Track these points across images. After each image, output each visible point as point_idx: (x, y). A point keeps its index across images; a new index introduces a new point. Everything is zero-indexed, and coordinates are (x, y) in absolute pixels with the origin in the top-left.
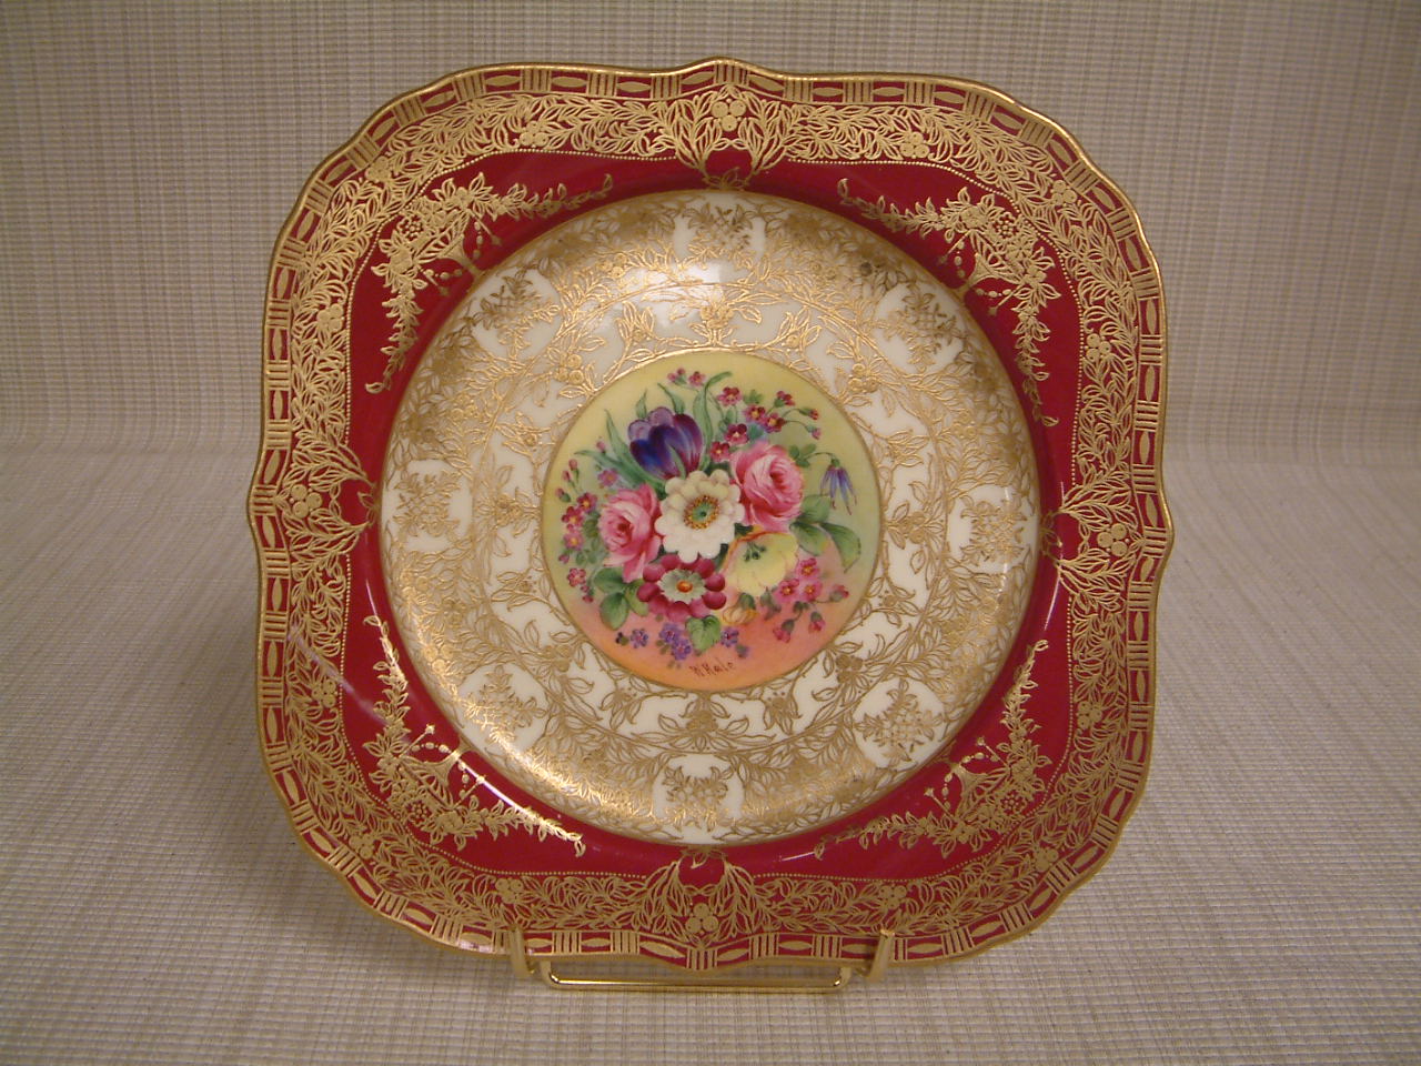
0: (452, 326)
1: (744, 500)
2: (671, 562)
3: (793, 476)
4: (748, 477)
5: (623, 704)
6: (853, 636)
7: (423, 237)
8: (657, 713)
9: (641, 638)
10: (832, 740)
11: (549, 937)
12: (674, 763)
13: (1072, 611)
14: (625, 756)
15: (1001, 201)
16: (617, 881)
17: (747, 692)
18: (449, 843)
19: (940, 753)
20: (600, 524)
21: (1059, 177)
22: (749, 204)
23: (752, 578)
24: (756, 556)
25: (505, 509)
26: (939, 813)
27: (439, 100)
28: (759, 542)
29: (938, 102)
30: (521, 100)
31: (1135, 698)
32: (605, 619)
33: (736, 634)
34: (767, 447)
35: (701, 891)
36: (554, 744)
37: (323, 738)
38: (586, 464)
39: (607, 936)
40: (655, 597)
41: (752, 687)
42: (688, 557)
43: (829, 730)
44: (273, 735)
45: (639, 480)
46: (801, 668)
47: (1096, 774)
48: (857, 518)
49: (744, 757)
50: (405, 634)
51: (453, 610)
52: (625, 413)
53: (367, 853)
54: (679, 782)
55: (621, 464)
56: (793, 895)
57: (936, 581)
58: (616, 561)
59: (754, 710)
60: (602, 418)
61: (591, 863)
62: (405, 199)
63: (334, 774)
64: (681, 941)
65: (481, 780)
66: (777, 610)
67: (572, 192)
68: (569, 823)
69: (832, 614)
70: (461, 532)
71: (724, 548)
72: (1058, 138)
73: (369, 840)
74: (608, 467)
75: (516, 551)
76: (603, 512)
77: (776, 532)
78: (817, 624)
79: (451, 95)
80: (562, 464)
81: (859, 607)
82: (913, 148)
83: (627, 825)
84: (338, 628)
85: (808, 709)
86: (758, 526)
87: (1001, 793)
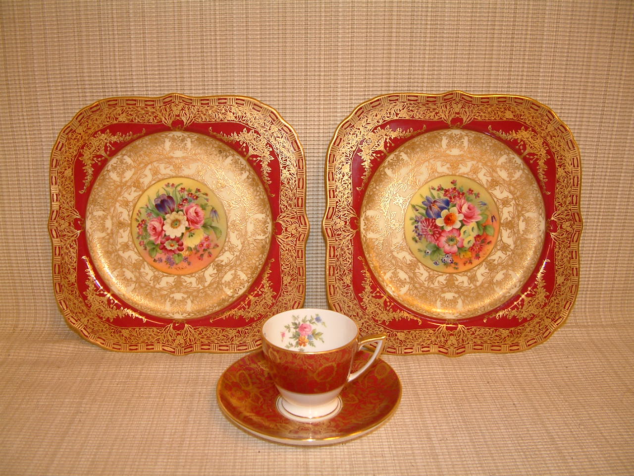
0: (104, 172)
1: (188, 220)
2: (168, 238)
3: (202, 213)
4: (188, 213)
5: (156, 279)
6: (221, 258)
7: (93, 149)
8: (167, 281)
9: (161, 260)
10: (216, 288)
11: (137, 346)
12: (171, 296)
13: (281, 250)
14: (158, 294)
15: (256, 132)
16: (155, 329)
17: (191, 275)
18: (108, 320)
19: (245, 292)
20: (148, 228)
21: (273, 124)
22: (186, 134)
23: (191, 242)
24: (192, 236)
25: (121, 225)
26: (244, 309)
27: (95, 109)
28: (192, 232)
29: (236, 103)
30: (119, 109)
31: (300, 275)
32: (151, 256)
33: (187, 258)
34: (194, 204)
35: (179, 332)
36: (138, 291)
37: (72, 291)
38: (143, 211)
39: (153, 345)
40: (164, 248)
41: (192, 273)
42: (172, 237)
43: (215, 286)
44: (58, 291)
45: (158, 215)
46: (206, 267)
47: (290, 297)
48: (220, 224)
49: (191, 293)
50: (95, 261)
51: (108, 253)
52: (153, 197)
53: (86, 323)
54: (173, 301)
55: (153, 211)
56: (204, 333)
57: (244, 242)
58: (152, 238)
59: (193, 280)
60: (147, 197)
61: (148, 324)
62: (87, 138)
63: (76, 301)
64: (174, 346)
65: (116, 302)
66: (199, 251)
67: (134, 134)
68: (141, 314)
69: (214, 252)
70: (109, 231)
71: (183, 234)
72: (272, 112)
73: (86, 319)
74: (149, 212)
75: (124, 236)
76: (148, 225)
77: (197, 229)
78: (210, 255)
79: (98, 107)
80: (136, 211)
81: (222, 250)
82: (230, 117)
83: (159, 314)
84: (75, 260)
85: (209, 280)
86: (192, 227)
87: (262, 303)
